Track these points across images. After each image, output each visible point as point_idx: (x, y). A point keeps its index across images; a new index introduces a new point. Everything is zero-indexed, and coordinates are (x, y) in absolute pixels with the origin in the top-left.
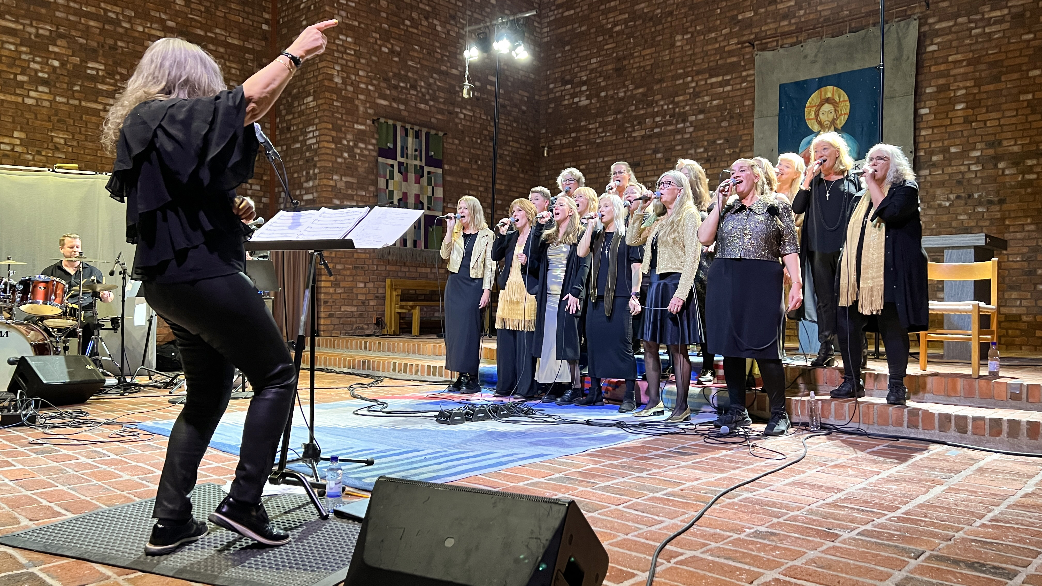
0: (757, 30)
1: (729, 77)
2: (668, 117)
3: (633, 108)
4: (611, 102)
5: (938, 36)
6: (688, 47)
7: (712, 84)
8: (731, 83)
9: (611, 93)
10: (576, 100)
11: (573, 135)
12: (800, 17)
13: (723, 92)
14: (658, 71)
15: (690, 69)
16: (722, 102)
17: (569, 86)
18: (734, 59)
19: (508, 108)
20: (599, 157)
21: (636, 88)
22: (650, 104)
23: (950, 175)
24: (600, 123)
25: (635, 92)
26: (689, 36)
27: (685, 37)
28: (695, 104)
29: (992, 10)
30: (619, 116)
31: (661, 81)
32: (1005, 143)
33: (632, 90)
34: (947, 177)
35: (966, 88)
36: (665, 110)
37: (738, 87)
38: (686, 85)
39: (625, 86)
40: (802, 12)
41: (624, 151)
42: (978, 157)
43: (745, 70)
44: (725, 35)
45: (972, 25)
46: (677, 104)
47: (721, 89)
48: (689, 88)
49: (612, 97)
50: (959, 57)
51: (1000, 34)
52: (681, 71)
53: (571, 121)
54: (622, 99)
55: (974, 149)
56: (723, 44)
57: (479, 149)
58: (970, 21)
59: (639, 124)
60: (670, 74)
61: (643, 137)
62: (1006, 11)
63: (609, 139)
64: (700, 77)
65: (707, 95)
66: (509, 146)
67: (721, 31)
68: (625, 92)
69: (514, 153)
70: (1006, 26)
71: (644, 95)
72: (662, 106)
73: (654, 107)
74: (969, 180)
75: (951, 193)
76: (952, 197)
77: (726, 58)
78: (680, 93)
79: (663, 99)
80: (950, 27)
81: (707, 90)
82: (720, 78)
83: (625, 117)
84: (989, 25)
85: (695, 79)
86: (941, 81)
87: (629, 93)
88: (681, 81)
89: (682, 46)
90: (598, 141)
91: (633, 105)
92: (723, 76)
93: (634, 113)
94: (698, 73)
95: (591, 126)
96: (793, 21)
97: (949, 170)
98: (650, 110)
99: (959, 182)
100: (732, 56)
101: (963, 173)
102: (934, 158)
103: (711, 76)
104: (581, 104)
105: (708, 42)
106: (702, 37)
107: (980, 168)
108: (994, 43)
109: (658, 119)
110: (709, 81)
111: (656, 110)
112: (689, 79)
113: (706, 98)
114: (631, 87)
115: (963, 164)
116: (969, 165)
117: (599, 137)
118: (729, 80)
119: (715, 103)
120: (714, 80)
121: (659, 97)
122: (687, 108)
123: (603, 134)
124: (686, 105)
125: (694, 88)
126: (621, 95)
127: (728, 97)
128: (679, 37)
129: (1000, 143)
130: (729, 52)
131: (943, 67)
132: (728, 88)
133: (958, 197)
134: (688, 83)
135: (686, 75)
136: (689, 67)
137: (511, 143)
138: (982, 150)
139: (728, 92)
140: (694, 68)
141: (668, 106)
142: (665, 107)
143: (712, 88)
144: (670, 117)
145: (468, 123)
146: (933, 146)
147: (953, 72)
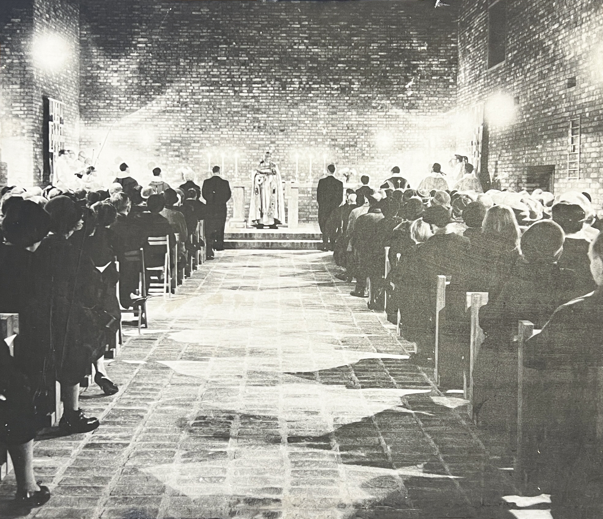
1: (213, 88)
2: (175, 103)
3: (152, 93)
4: (136, 87)
5: (313, 90)
6: (188, 67)
7: (203, 90)
10: (109, 81)
13: (210, 95)
15: (189, 79)
16: (209, 100)
17: (103, 72)
21: (154, 82)
22: (163, 93)
24: (128, 98)
25: (153, 84)
29: (334, 84)
30: (142, 96)
31: (170, 82)
32: (338, 140)
33: (151, 83)
35: (324, 115)
36: (174, 98)
37: (218, 94)
38: (187, 87)
42: (328, 145)
44: (210, 66)
45: (326, 89)
46: (182, 97)
47: (208, 94)
48: (189, 89)
49: (137, 84)
50: (322, 101)
51: (337, 95)
52: (184, 79)
53: (105, 93)
54: (143, 87)
55: (327, 141)
56: (209, 70)
58: (325, 87)
59: (156, 103)
60: (176, 79)
62: (339, 86)
64: (196, 85)
65: (200, 95)
67: (208, 63)
68: (146, 83)
70: (339, 92)
71: (159, 87)
72: (172, 96)
73: (166, 96)
77: (211, 78)
78: (183, 91)
79: (172, 92)
80: (318, 88)
81: (200, 93)
82: (208, 88)
83: (146, 97)
84: (333, 90)
85: (193, 85)
86: (315, 110)
87: (149, 84)
88: (184, 85)
89: (184, 66)
90: (127, 108)
91: (151, 91)
93: (153, 96)
94: (195, 82)
97: (317, 149)
98: (163, 97)
100: (215, 78)
102: (312, 143)
103: (202, 86)
105: (200, 67)
106: (197, 64)
107: (329, 149)
108: (335, 98)
109: (169, 102)
110: (201, 88)
111: (168, 97)
112: (189, 84)
113: (200, 97)
114: (151, 81)
118: (213, 90)
119: (205, 100)
120: (204, 88)
121: (170, 90)
122: (188, 100)
123: (131, 105)
124: (187, 98)
125: (192, 90)
126: (144, 84)
127: (213, 98)
129: (336, 140)
130: (213, 75)
131: (315, 104)
132: (212, 94)
135: (187, 82)
138: (330, 142)
139: (213, 96)
140: (192, 79)
141: (176, 97)
143: (202, 92)
144: (177, 103)
146: (311, 137)
147: (319, 107)
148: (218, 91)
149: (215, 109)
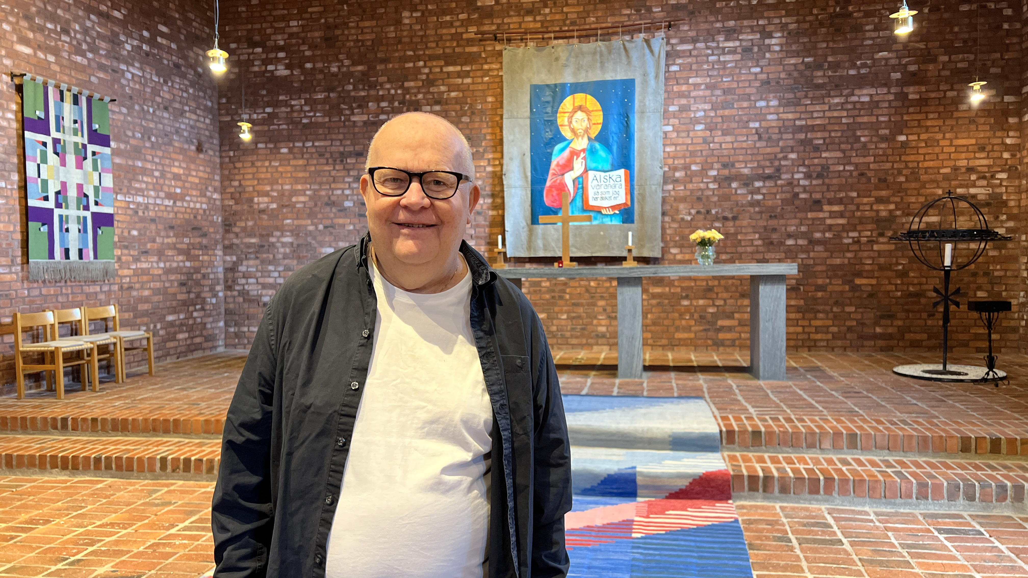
0: (499, 21)
1: (468, 68)
2: (396, 104)
3: (351, 87)
4: (321, 76)
5: (680, 57)
6: (418, 27)
7: (448, 73)
8: (471, 74)
9: (319, 65)
10: (270, 68)
11: (269, 110)
12: (545, 15)
13: (462, 84)
14: (381, 48)
15: (421, 53)
16: (461, 95)
17: (259, 50)
18: (475, 49)
19: (183, 69)
20: (307, 140)
21: (354, 64)
22: (372, 86)
23: (692, 191)
24: (306, 100)
25: (352, 69)
26: (419, 14)
27: (414, 15)
28: (429, 92)
29: (727, 40)
30: (332, 95)
31: (385, 61)
32: (737, 165)
33: (348, 67)
34: (688, 193)
35: (705, 111)
36: (393, 96)
37: (479, 80)
38: (418, 70)
39: (338, 60)
40: (547, 11)
41: (341, 137)
42: (715, 177)
43: (486, 63)
44: (462, 21)
45: (709, 52)
46: (407, 91)
47: (459, 81)
48: (422, 74)
49: (321, 71)
50: (699, 80)
51: (733, 64)
52: (411, 53)
53: (264, 92)
54: (334, 75)
55: (712, 168)
56: (459, 30)
57: (152, 121)
58: (708, 48)
59: (359, 107)
60: (397, 54)
61: (365, 123)
62: (737, 43)
63: (320, 120)
64: (434, 64)
65: (443, 85)
66: (186, 118)
67: (458, 15)
68: (339, 67)
69: (192, 127)
70: (738, 57)
71: (363, 73)
72: (389, 90)
73: (378, 90)
74: (708, 197)
75: (693, 208)
76: (693, 212)
77: (464, 47)
78: (410, 77)
79: (389, 81)
80: (690, 51)
81: (443, 79)
82: (458, 68)
83: (340, 97)
84: (724, 54)
85: (429, 64)
86: (684, 101)
87: (345, 69)
88: (411, 65)
89: (411, 25)
90: (305, 121)
91: (349, 83)
92: (462, 65)
93: (353, 94)
94: (432, 58)
95: (293, 103)
96: (538, 18)
97: (690, 186)
98: (373, 92)
99: (699, 199)
100: (472, 46)
101: (702, 190)
102: (677, 174)
103: (447, 64)
104: (278, 73)
105: (443, 25)
106: (435, 18)
107: (716, 186)
108: (728, 72)
109: (384, 104)
110: (445, 69)
111: (381, 93)
112: (421, 63)
113: (443, 88)
114: (346, 62)
115: (702, 182)
116: (707, 183)
117: (306, 117)
118: (468, 72)
119: (453, 94)
120: (451, 69)
121: (384, 79)
122: (420, 96)
123: (312, 114)
124: (419, 92)
125: (427, 75)
126: (334, 69)
127: (468, 90)
128: (406, 14)
129: (733, 165)
130: (468, 40)
131: (684, 88)
132: (468, 80)
133: (698, 212)
134: (420, 68)
135: (418, 58)
136: (421, 49)
137: (188, 115)
138: (718, 170)
139: (469, 84)
140: (427, 52)
141: (396, 92)
142: (393, 92)
143: (448, 78)
144: (399, 104)
145: (137, 86)
146: (676, 162)
147: (693, 94)
148: (479, 73)
149: (473, 113)
